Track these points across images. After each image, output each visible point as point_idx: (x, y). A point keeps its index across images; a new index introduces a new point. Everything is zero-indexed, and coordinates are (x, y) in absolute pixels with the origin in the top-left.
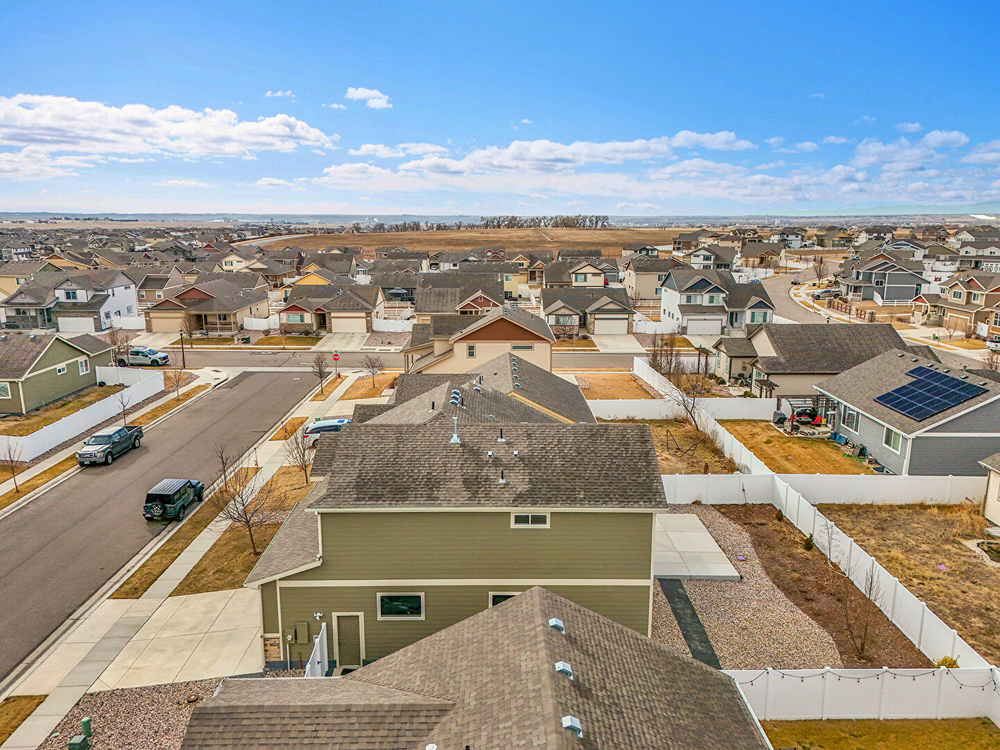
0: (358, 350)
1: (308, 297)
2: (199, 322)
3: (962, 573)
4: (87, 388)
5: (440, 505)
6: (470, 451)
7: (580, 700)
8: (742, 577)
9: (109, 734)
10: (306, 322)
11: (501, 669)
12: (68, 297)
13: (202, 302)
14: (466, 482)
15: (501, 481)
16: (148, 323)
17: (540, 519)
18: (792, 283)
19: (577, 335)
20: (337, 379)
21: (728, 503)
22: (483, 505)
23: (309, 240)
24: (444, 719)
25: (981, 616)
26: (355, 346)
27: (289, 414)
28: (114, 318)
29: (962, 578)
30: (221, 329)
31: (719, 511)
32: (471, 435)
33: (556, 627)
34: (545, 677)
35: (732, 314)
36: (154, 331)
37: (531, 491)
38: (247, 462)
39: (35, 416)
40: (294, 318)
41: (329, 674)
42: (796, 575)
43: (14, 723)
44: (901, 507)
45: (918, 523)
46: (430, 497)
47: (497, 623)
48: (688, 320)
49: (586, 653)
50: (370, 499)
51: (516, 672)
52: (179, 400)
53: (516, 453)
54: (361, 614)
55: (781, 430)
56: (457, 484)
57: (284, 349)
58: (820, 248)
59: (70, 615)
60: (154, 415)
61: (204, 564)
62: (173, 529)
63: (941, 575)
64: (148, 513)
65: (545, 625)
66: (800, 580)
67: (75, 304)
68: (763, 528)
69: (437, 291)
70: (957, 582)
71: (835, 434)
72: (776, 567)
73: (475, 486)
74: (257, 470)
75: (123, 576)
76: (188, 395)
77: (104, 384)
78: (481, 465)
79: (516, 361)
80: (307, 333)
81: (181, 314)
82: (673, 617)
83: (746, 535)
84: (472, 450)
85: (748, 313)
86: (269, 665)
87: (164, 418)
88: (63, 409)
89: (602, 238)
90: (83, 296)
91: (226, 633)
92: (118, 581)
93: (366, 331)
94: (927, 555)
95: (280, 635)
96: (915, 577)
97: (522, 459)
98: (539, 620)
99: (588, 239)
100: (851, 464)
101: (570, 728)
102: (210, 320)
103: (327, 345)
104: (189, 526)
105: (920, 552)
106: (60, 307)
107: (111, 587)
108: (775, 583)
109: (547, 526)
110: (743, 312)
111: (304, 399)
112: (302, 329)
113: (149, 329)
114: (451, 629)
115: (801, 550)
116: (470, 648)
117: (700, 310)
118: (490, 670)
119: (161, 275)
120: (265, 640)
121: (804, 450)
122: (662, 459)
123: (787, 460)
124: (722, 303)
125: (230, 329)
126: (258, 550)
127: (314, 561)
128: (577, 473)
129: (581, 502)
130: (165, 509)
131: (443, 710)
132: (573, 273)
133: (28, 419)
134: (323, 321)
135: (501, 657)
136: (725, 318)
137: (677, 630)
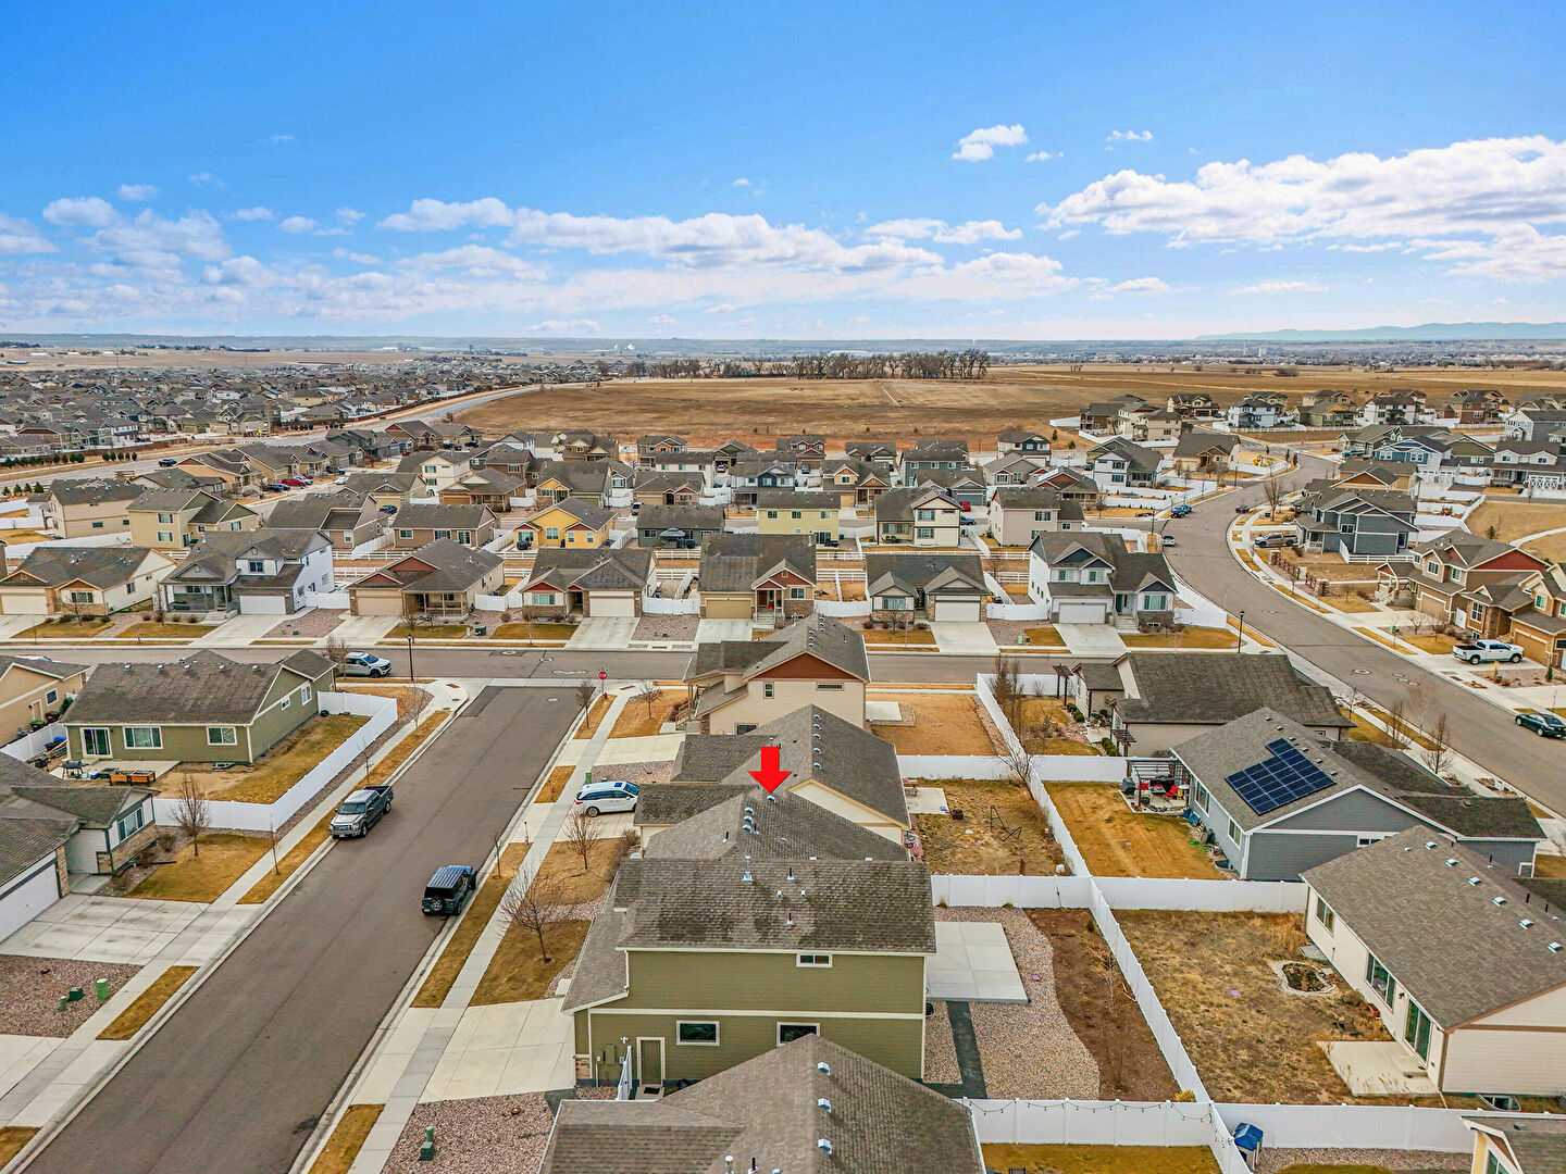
0: (625, 647)
1: (558, 567)
2: (419, 602)
3: (1252, 1000)
4: (308, 719)
5: (733, 946)
6: (762, 890)
7: (834, 1127)
8: (1030, 1001)
9: (449, 1141)
10: (557, 604)
11: (780, 1102)
12: (253, 569)
13: (422, 576)
14: (756, 922)
15: (789, 923)
16: (354, 603)
17: (825, 959)
18: (1238, 510)
19: (912, 623)
20: (603, 701)
21: (1042, 907)
22: (772, 947)
23: (533, 400)
24: (737, 1139)
25: (1250, 1047)
26: (621, 640)
27: (551, 760)
28: (308, 593)
29: (1249, 1007)
30: (448, 613)
31: (1029, 917)
32: (763, 872)
33: (823, 1070)
34: (810, 1111)
35: (1119, 596)
36: (360, 613)
37: (816, 933)
38: (515, 835)
39: (264, 765)
40: (542, 599)
41: (632, 1096)
42: (1086, 998)
43: (365, 1129)
44: (1225, 915)
45: (1234, 938)
46: (725, 938)
47: (778, 1064)
48: (1060, 604)
49: (845, 1090)
50: (672, 939)
51: (790, 1105)
52: (418, 737)
53: (803, 893)
54: (662, 1039)
55: (1129, 802)
56: (749, 925)
57: (531, 645)
58: (1304, 428)
59: (379, 1024)
60: (394, 759)
61: (495, 970)
62: (453, 927)
63: (1229, 1002)
64: (427, 907)
65: (814, 1068)
66: (1088, 1003)
67: (261, 577)
68: (1071, 940)
69: (728, 561)
70: (1242, 1009)
71: (1189, 811)
72: (1069, 989)
73: (765, 926)
74: (528, 845)
75: (417, 982)
76: (427, 728)
77: (328, 713)
78: (771, 905)
79: (822, 718)
80: (558, 619)
81: (398, 593)
82: (952, 1044)
83: (1050, 949)
84: (763, 889)
85: (1141, 597)
86: (580, 1082)
87: (407, 764)
88: (291, 754)
89: (976, 401)
90: (271, 568)
91: (533, 1048)
92: (414, 987)
93: (633, 614)
94: (1226, 978)
95: (590, 1056)
96: (1203, 1003)
97: (809, 899)
98: (810, 1064)
99: (955, 401)
100: (1194, 856)
101: (823, 1147)
102: (433, 600)
103: (587, 637)
104: (469, 923)
105: (1221, 974)
106: (243, 582)
107: (409, 994)
108: (1062, 1007)
109: (830, 965)
110: (1134, 596)
111: (566, 736)
112: (551, 613)
113: (354, 612)
114: (742, 1066)
115: (1100, 969)
116: (757, 1083)
117: (1077, 590)
118: (771, 1103)
119: (350, 509)
120: (577, 1060)
121: (1147, 833)
122: (982, 845)
123: (1124, 847)
124: (1106, 581)
125: (459, 612)
126: (547, 956)
127: (622, 992)
128: (858, 915)
129: (859, 946)
130: (443, 903)
131: (737, 1132)
132: (916, 508)
133: (256, 769)
134: (578, 601)
135: (780, 1092)
136: (1110, 602)
137: (954, 1057)
